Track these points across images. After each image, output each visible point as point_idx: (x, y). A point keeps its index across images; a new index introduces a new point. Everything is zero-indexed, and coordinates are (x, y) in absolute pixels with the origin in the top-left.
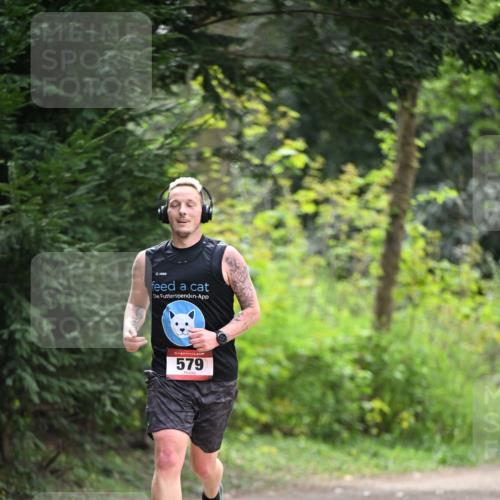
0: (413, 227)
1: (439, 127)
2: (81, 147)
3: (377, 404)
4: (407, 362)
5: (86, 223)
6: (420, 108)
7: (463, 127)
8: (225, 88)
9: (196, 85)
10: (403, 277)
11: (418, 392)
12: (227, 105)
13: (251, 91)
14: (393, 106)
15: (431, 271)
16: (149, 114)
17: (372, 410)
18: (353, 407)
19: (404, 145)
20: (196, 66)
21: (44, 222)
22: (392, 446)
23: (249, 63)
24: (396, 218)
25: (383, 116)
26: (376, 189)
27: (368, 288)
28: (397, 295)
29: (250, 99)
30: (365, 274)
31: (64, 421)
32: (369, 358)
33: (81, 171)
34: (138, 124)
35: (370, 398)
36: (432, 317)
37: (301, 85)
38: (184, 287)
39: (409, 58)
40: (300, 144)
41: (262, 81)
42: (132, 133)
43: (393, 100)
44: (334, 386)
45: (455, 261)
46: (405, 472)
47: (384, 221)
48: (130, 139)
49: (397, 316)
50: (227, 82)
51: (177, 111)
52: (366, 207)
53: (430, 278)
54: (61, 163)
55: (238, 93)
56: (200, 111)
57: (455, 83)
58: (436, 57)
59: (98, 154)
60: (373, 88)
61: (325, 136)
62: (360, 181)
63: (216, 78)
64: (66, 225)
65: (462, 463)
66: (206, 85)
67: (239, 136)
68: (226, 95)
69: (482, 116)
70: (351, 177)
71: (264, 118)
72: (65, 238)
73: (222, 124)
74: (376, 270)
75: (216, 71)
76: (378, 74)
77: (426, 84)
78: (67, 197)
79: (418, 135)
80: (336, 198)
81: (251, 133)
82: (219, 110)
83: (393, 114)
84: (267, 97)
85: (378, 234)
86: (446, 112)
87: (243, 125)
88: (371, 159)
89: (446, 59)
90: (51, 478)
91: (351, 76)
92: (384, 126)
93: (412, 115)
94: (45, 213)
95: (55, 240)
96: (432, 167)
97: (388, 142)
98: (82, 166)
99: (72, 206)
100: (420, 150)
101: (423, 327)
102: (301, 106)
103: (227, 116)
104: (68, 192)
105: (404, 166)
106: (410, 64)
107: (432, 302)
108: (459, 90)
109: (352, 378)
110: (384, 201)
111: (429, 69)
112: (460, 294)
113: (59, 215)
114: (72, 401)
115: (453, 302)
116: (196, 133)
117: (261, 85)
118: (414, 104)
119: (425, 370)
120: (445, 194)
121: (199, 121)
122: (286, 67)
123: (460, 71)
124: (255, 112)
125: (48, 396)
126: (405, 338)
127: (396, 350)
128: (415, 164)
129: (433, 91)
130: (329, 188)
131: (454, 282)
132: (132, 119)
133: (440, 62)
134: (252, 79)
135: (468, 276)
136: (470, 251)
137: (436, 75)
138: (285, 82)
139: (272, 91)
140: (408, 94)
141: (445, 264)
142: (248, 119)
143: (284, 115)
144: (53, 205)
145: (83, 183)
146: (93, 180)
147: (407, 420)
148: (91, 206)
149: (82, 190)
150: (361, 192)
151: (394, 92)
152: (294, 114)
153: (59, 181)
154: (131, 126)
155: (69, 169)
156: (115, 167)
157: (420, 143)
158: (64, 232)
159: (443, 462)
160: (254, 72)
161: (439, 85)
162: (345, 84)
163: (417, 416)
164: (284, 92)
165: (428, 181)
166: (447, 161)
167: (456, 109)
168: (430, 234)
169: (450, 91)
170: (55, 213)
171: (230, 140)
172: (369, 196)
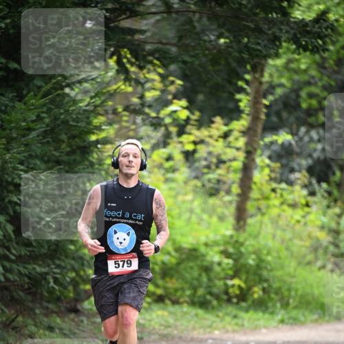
0: (262, 160)
1: (279, 91)
2: (33, 105)
3: (236, 282)
4: (257, 253)
5: (36, 156)
6: (266, 78)
7: (296, 91)
8: (132, 64)
9: (112, 62)
10: (254, 194)
11: (265, 273)
12: (134, 76)
13: (150, 66)
14: (248, 77)
15: (274, 190)
16: (80, 82)
17: (233, 286)
18: (220, 283)
19: (255, 103)
20: (112, 49)
21: (8, 156)
22: (247, 311)
23: (148, 47)
24: (249, 154)
25: (240, 83)
26: (236, 134)
27: (230, 202)
28: (250, 206)
29: (149, 72)
30: (228, 192)
31: (21, 294)
32: (231, 250)
33: (33, 122)
34: (72, 89)
35: (232, 278)
36: (275, 222)
37: (185, 62)
38: (127, 215)
39: (258, 44)
40: (184, 103)
41: (158, 59)
42: (68, 95)
43: (248, 72)
44: (207, 269)
45: (290, 183)
46: (256, 329)
47: (241, 156)
48: (67, 99)
49: (250, 221)
50: (133, 60)
51: (99, 80)
52: (229, 146)
53: (273, 195)
54: (19, 116)
55: (141, 68)
56: (115, 80)
57: (290, 61)
58: (277, 43)
59: (45, 109)
60: (234, 64)
61: (201, 97)
62: (225, 129)
63: (126, 57)
64: (23, 158)
65: (295, 322)
66: (119, 62)
67: (142, 97)
68: (133, 69)
69: (309, 83)
70: (219, 125)
71: (159, 85)
72: (22, 167)
73: (130, 89)
74: (236, 189)
75: (126, 53)
76: (237, 55)
77: (271, 62)
78: (23, 139)
79: (265, 97)
80: (208, 139)
81: (150, 95)
82: (127, 79)
83: (247, 82)
84: (161, 71)
85: (238, 165)
86: (284, 81)
87: (144, 90)
88: (232, 113)
89: (284, 44)
90: (12, 333)
91: (219, 56)
92: (241, 90)
93: (261, 83)
94: (8, 150)
95: (15, 169)
96: (274, 119)
97: (244, 101)
98: (34, 118)
99: (26, 145)
100: (266, 106)
101: (268, 229)
102: (184, 77)
103: (133, 83)
104: (24, 136)
105: (255, 118)
106: (259, 48)
107: (274, 212)
108: (293, 66)
109: (219, 264)
110: (241, 142)
111: (272, 51)
112: (294, 206)
113: (17, 151)
114: (27, 280)
115: (289, 211)
116: (112, 95)
117: (156, 62)
118: (262, 76)
119: (269, 258)
120: (284, 137)
121: (115, 87)
122: (174, 49)
123: (293, 52)
124: (153, 80)
125: (10, 276)
126: (256, 236)
127: (250, 244)
128: (263, 117)
129: (275, 66)
130: (203, 133)
131: (290, 198)
132: (68, 85)
133: (280, 46)
134: (150, 58)
135: (299, 193)
136: (300, 176)
137: (277, 55)
138: (174, 60)
139: (164, 66)
140: (258, 68)
141: (284, 185)
142: (148, 85)
143: (173, 83)
144: (14, 145)
145: (34, 130)
146: (41, 128)
147: (257, 292)
148: (40, 145)
149: (33, 134)
150: (226, 136)
151: (248, 67)
152: (179, 82)
153: (17, 128)
154: (67, 90)
155: (25, 120)
156: (56, 119)
157: (266, 102)
158: (21, 163)
159: (282, 321)
160: (152, 53)
161: (279, 62)
162: (215, 61)
163: (264, 290)
164: (173, 67)
165: (272, 128)
166: (285, 115)
167: (290, 79)
168: (273, 164)
169: (286, 66)
170: (15, 150)
171: (135, 100)
172: (231, 139)
